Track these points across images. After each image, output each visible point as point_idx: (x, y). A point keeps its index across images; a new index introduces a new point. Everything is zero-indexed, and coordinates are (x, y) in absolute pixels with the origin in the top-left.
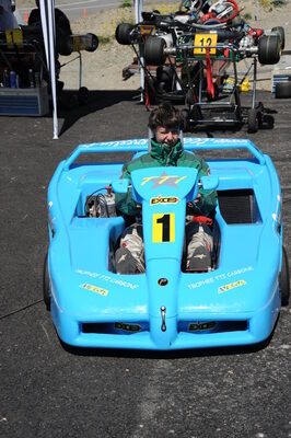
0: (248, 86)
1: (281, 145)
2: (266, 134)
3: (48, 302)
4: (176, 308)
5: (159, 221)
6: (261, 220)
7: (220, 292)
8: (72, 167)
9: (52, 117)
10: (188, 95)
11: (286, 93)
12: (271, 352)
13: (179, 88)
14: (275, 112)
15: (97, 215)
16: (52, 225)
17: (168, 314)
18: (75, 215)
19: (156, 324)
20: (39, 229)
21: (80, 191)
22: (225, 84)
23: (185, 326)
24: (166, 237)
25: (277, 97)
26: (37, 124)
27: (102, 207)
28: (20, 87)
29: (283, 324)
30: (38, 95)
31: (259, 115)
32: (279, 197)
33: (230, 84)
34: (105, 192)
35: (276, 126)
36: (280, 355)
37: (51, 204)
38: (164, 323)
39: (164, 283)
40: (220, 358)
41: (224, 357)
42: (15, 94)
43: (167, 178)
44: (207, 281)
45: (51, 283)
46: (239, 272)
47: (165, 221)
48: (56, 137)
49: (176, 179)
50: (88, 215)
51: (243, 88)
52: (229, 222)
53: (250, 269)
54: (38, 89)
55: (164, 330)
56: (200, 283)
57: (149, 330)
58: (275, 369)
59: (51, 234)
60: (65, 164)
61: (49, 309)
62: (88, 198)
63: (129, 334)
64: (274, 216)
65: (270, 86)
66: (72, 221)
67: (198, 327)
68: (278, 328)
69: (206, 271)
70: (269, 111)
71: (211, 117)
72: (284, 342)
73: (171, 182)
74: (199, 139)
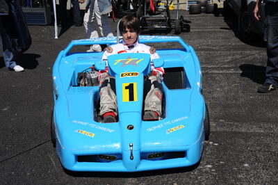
0: (173, 7)
1: (196, 41)
2: (186, 35)
3: (54, 142)
4: (139, 145)
5: (126, 88)
6: (190, 86)
7: (167, 133)
8: (68, 54)
9: (54, 25)
10: (138, 12)
11: (195, 11)
12: (200, 170)
13: (132, 8)
14: (190, 22)
15: (85, 85)
16: (56, 91)
17: (134, 148)
18: (71, 85)
19: (127, 155)
20: (47, 94)
21: (73, 69)
22: (159, 6)
23: (145, 156)
24: (131, 98)
25: (191, 13)
26: (44, 29)
27: (88, 80)
28: (33, 7)
29: (206, 151)
30: (44, 11)
31: (181, 24)
32: (200, 72)
33: (162, 6)
34: (90, 70)
35: (191, 30)
36: (206, 172)
37: (55, 78)
38: (132, 154)
39: (131, 128)
40: (168, 175)
41: (171, 175)
42: (29, 11)
43: (131, 60)
44: (159, 126)
45: (56, 130)
46: (179, 120)
47: (130, 87)
48: (56, 37)
49: (137, 60)
50: (79, 85)
51: (170, 8)
52: (170, 88)
53: (186, 117)
54: (44, 8)
55: (132, 159)
56: (154, 128)
57: (121, 159)
58: (203, 181)
59: (55, 97)
60: (63, 53)
61: (55, 146)
62: (79, 74)
63: (109, 162)
64: (199, 84)
65: (186, 7)
66: (69, 89)
67: (154, 156)
68: (204, 155)
69: (157, 120)
70: (186, 21)
71: (152, 24)
72: (208, 163)
73: (133, 63)
74: (149, 36)
